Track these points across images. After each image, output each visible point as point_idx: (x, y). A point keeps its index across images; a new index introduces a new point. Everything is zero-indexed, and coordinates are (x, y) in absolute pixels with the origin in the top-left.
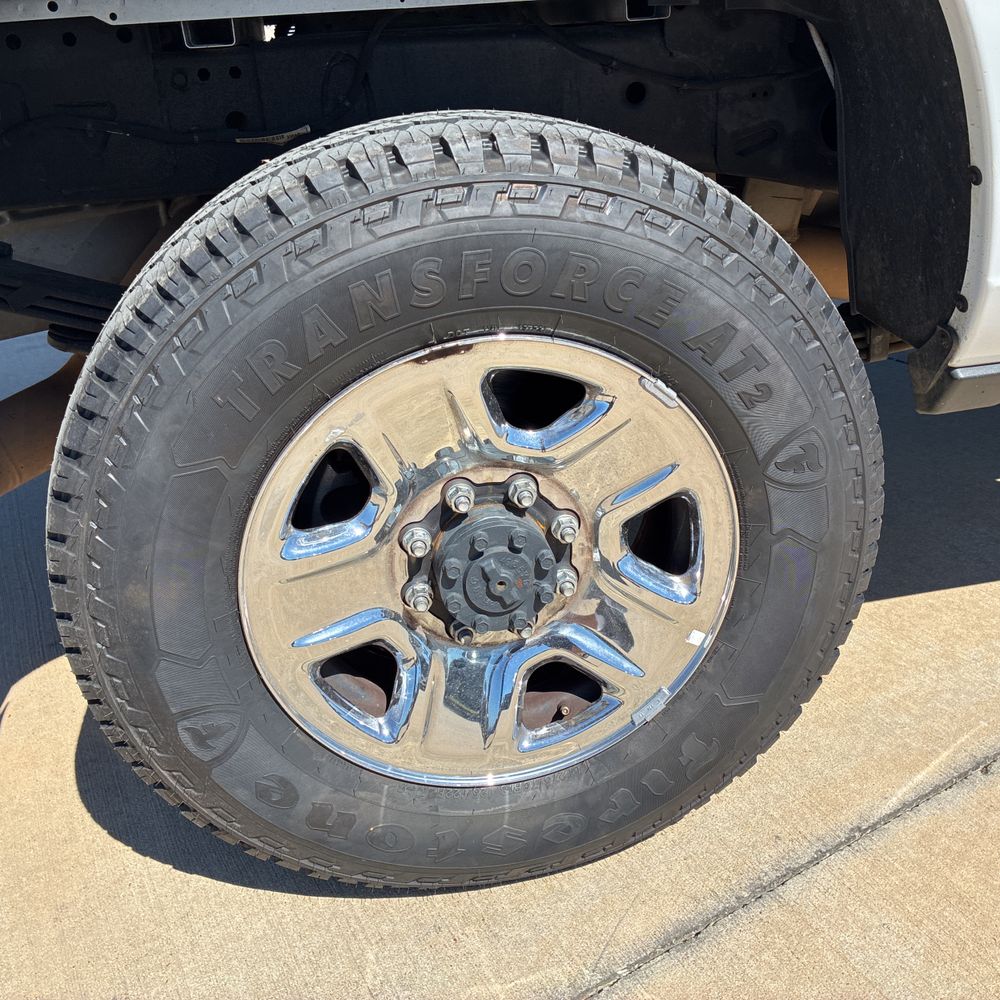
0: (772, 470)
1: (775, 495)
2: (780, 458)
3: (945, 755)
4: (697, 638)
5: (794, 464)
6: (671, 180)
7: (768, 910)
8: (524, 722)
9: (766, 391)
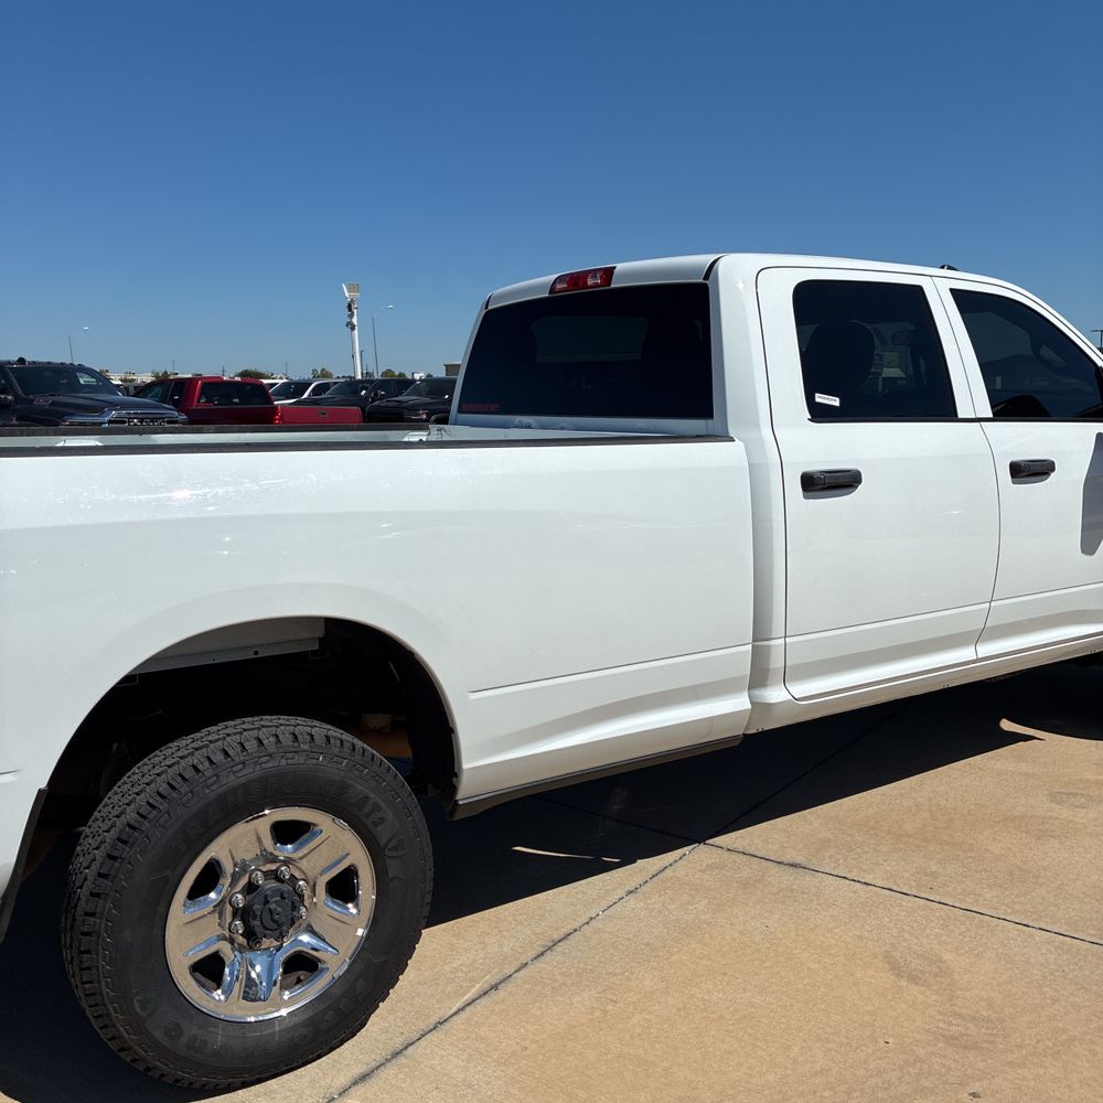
0: (386, 851)
1: (388, 862)
2: (389, 846)
3: (478, 986)
4: (360, 932)
5: (395, 848)
6: (342, 744)
7: (401, 1060)
8: (283, 988)
9: (382, 820)
